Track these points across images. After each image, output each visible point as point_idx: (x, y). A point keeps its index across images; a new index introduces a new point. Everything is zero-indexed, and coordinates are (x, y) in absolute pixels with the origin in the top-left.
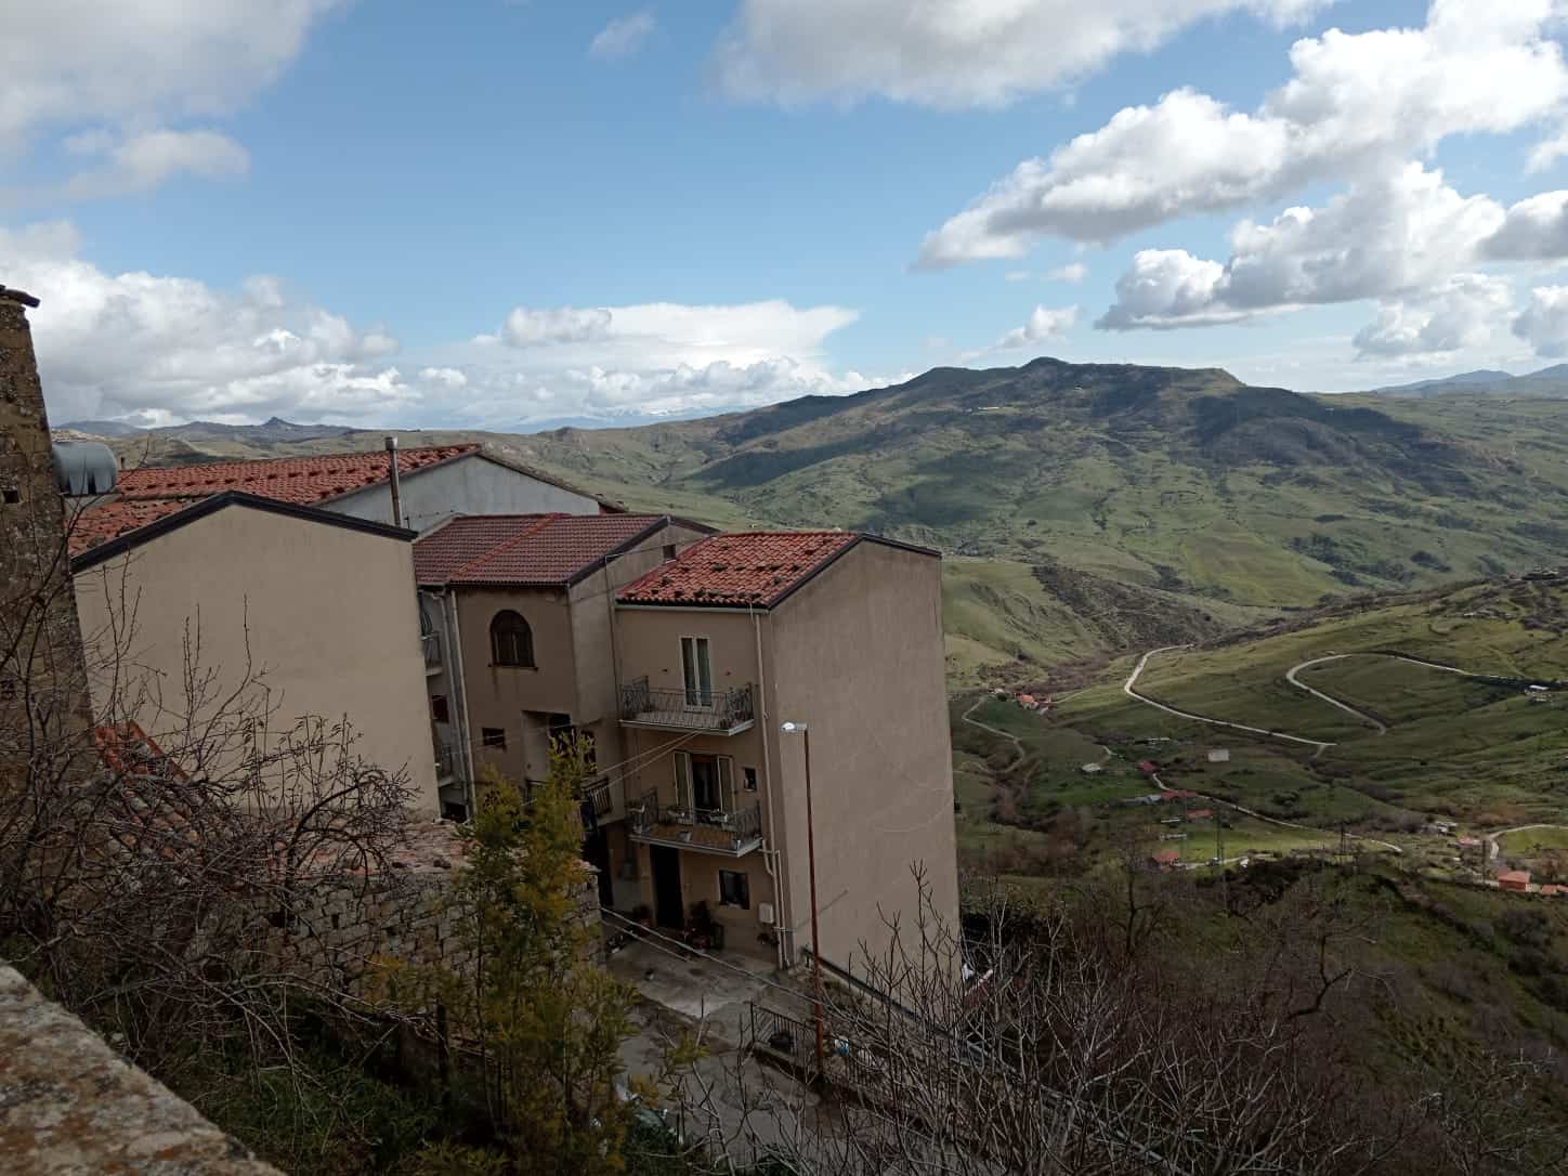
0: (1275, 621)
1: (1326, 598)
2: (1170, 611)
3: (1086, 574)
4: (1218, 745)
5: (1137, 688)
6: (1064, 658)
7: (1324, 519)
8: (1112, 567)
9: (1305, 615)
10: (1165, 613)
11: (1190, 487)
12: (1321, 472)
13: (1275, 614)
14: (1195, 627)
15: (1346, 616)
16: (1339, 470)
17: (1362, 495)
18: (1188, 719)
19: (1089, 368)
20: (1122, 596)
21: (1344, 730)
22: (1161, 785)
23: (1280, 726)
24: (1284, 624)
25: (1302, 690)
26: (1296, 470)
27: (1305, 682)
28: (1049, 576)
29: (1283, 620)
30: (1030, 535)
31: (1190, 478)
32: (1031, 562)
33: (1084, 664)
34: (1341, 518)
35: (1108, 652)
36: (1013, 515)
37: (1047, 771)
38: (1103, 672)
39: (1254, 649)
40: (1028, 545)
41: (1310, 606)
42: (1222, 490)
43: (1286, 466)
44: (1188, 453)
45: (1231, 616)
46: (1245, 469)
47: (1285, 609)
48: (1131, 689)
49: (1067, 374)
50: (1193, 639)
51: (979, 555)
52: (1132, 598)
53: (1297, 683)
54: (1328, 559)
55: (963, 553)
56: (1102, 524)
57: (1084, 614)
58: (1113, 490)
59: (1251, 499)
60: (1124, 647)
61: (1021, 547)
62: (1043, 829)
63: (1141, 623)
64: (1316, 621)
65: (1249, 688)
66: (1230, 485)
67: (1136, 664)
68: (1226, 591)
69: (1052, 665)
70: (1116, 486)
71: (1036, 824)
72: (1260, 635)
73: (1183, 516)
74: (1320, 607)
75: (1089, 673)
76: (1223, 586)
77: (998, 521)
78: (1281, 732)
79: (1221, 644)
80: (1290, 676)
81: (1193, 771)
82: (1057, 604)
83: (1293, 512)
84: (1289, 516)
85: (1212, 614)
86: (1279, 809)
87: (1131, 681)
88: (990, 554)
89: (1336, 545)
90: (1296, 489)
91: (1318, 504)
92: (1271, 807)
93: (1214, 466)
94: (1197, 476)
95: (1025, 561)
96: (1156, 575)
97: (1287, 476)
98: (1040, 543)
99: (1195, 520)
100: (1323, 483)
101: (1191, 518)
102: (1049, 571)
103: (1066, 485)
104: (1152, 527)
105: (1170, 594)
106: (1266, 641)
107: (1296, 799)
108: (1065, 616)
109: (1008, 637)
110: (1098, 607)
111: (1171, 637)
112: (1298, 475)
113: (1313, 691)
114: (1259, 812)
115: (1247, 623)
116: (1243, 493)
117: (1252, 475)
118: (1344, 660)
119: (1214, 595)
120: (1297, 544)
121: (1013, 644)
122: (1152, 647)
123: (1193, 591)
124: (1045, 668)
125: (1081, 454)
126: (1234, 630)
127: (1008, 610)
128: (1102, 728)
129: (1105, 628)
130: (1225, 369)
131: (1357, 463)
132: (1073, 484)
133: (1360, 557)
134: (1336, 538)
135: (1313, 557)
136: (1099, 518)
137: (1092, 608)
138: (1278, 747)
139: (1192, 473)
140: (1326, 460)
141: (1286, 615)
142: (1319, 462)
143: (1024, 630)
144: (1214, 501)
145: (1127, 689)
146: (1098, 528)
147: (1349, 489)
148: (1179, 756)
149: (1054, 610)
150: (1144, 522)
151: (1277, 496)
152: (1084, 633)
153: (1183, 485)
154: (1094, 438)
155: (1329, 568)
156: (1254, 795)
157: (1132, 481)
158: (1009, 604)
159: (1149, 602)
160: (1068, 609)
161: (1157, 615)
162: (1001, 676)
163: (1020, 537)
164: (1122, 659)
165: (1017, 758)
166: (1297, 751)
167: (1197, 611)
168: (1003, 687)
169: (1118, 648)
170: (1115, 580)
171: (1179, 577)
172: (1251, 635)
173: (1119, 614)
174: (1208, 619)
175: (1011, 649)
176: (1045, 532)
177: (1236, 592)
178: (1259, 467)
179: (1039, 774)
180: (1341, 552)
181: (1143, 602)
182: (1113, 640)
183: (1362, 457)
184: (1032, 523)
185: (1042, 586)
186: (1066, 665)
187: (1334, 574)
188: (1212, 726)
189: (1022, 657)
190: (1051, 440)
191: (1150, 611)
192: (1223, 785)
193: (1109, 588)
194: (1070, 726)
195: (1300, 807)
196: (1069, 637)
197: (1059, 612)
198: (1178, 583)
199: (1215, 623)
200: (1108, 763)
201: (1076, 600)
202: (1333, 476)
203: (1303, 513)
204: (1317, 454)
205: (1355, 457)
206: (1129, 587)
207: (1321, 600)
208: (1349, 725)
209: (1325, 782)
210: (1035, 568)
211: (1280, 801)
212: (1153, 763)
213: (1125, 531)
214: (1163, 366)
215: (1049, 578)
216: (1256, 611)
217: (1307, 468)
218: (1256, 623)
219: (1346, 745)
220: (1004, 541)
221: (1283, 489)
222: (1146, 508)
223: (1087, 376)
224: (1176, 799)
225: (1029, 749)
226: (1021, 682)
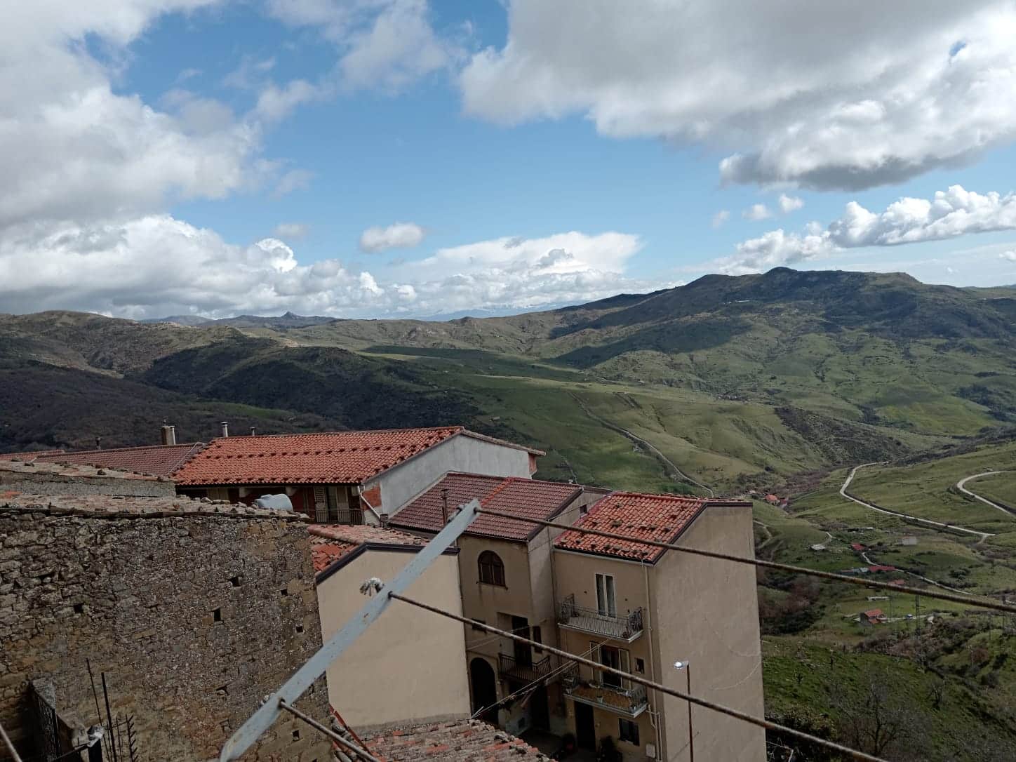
0: (946, 447)
1: (984, 430)
2: (872, 439)
3: (811, 413)
4: (907, 533)
5: (850, 492)
6: (798, 470)
7: (981, 375)
8: (830, 408)
9: (970, 442)
10: (867, 440)
11: (884, 353)
12: (977, 342)
13: (948, 441)
14: (889, 450)
15: (1000, 444)
16: (992, 341)
17: (1009, 358)
18: (886, 515)
19: (812, 273)
20: (838, 428)
21: (1001, 524)
22: (869, 562)
23: (953, 521)
24: (955, 449)
25: (968, 495)
26: (960, 341)
27: (971, 490)
28: (786, 414)
29: (953, 445)
30: (773, 385)
31: (883, 347)
32: (773, 404)
33: (811, 474)
34: (993, 374)
35: (827, 466)
36: (760, 372)
37: (787, 548)
38: (824, 480)
39: (933, 466)
40: (770, 393)
41: (974, 435)
42: (907, 355)
43: (953, 338)
44: (881, 330)
45: (915, 442)
46: (922, 341)
47: (954, 437)
48: (845, 492)
49: (797, 277)
50: (888, 458)
51: (737, 399)
52: (844, 429)
53: (965, 491)
54: (985, 403)
55: (727, 398)
56: (822, 379)
57: (810, 440)
58: (829, 356)
59: (928, 361)
60: (839, 462)
61: (766, 394)
62: (786, 589)
63: (850, 447)
64: (978, 447)
65: (930, 494)
66: (913, 352)
67: (848, 474)
68: (911, 424)
69: (790, 474)
70: (832, 353)
71: (779, 585)
72: (937, 456)
73: (879, 373)
74: (980, 437)
75: (814, 481)
76: (909, 421)
77: (750, 376)
78: (953, 525)
79: (908, 462)
80: (960, 485)
81: (890, 551)
82: (792, 433)
83: (959, 369)
84: (956, 373)
85: (902, 441)
86: (953, 581)
87: (845, 486)
88: (745, 398)
89: (991, 393)
90: (961, 354)
91: (977, 365)
92: (948, 580)
93: (901, 339)
94: (889, 345)
95: (769, 403)
96: (860, 413)
97: (953, 345)
98: (779, 391)
99: (888, 376)
100: (980, 350)
101: (884, 374)
102: (786, 411)
103: (797, 352)
104: (857, 380)
105: (871, 426)
106: (941, 461)
107: (966, 573)
108: (797, 442)
109: (758, 455)
110: (821, 435)
111: (874, 456)
112: (961, 345)
113: (977, 497)
114: (940, 582)
115: (928, 447)
116: (922, 357)
117: (927, 344)
118: (1000, 475)
119: (902, 428)
120: (963, 393)
121: (762, 460)
122: (859, 463)
123: (888, 425)
124: (785, 477)
125: (806, 331)
126: (918, 452)
127: (758, 438)
128: (826, 519)
129: (825, 450)
130: (907, 273)
131: (1004, 336)
132: (801, 351)
133: (1008, 401)
134: (991, 388)
135: (974, 401)
136: (820, 374)
137: (816, 435)
138: (953, 536)
139: (885, 344)
140: (982, 334)
141: (955, 442)
142: (977, 336)
143: (770, 451)
144: (901, 363)
145: (842, 492)
146: (819, 381)
147: (999, 354)
148: (879, 540)
149: (789, 436)
150: (852, 377)
151: (946, 360)
152: (811, 453)
153: (879, 352)
154: (815, 321)
155: (986, 409)
156: (936, 570)
157: (843, 349)
158: (758, 432)
159: (856, 432)
160: (799, 437)
161: (862, 442)
162: (754, 482)
163: (766, 387)
164: (837, 471)
165: (766, 539)
166: (968, 539)
167: (891, 438)
168: (755, 490)
169: (837, 464)
170: (832, 417)
171: (877, 415)
172: (930, 456)
173: (836, 440)
174: (899, 444)
175: (760, 463)
176: (782, 384)
177: (919, 426)
178: (933, 339)
179: (782, 550)
180: (994, 397)
181: (853, 432)
182: (831, 458)
183: (1008, 332)
184: (773, 378)
185: (782, 421)
186: (798, 474)
187: (990, 413)
188: (904, 520)
189: (767, 469)
190: (786, 322)
191: (857, 438)
192: (914, 562)
193: (827, 423)
194: (802, 517)
195: (970, 580)
196: (800, 456)
197: (793, 438)
198: (877, 419)
199: (904, 447)
200: (829, 545)
201: (804, 430)
202: (987, 345)
203: (965, 370)
204: (973, 330)
205: (1004, 332)
206: (842, 422)
207: (981, 431)
208: (1004, 521)
209: (987, 561)
210: (776, 409)
211: (954, 575)
212: (862, 545)
213: (838, 383)
214: (863, 271)
215: (786, 415)
216: (934, 439)
217: (968, 340)
218: (934, 447)
219: (1002, 536)
220: (754, 390)
221: (950, 354)
222: (853, 368)
223: (809, 279)
224: (879, 572)
225: (775, 534)
226: (768, 486)
